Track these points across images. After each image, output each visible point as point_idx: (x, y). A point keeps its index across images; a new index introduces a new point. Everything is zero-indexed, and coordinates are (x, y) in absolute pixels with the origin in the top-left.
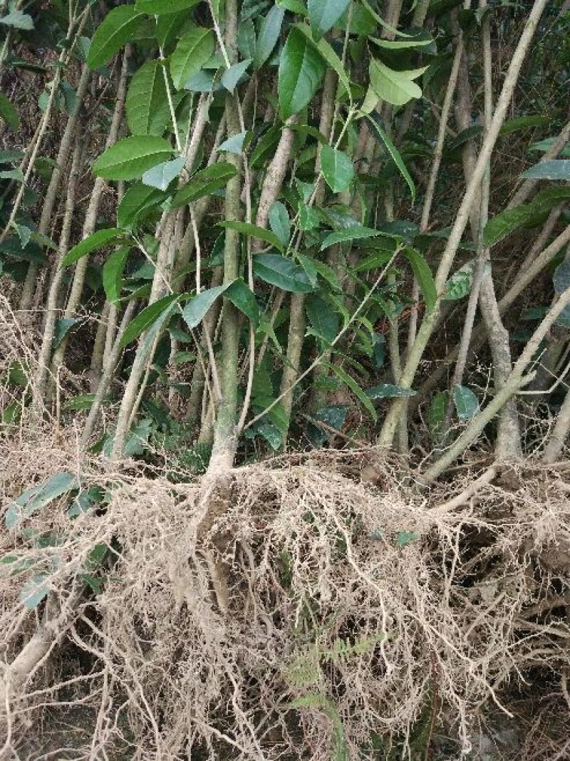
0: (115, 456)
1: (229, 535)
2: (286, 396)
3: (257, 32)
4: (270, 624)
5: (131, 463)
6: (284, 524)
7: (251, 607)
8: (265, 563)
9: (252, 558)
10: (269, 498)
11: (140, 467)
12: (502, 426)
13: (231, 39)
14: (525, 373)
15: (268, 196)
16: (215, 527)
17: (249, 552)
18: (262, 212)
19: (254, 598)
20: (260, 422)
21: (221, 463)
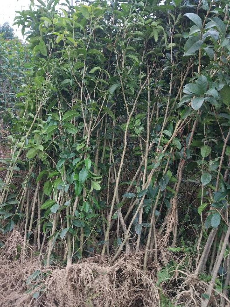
0: (47, 265)
1: (72, 278)
2: (81, 248)
3: (70, 177)
4: (82, 295)
5: (51, 266)
6: (82, 274)
7: (78, 293)
8: (79, 283)
9: (77, 282)
10: (79, 270)
11: (53, 267)
12: (126, 246)
13: (65, 179)
14: (128, 235)
15: (74, 209)
16: (70, 277)
17: (76, 281)
18: (74, 212)
19: (78, 291)
20: (77, 253)
21: (69, 264)
